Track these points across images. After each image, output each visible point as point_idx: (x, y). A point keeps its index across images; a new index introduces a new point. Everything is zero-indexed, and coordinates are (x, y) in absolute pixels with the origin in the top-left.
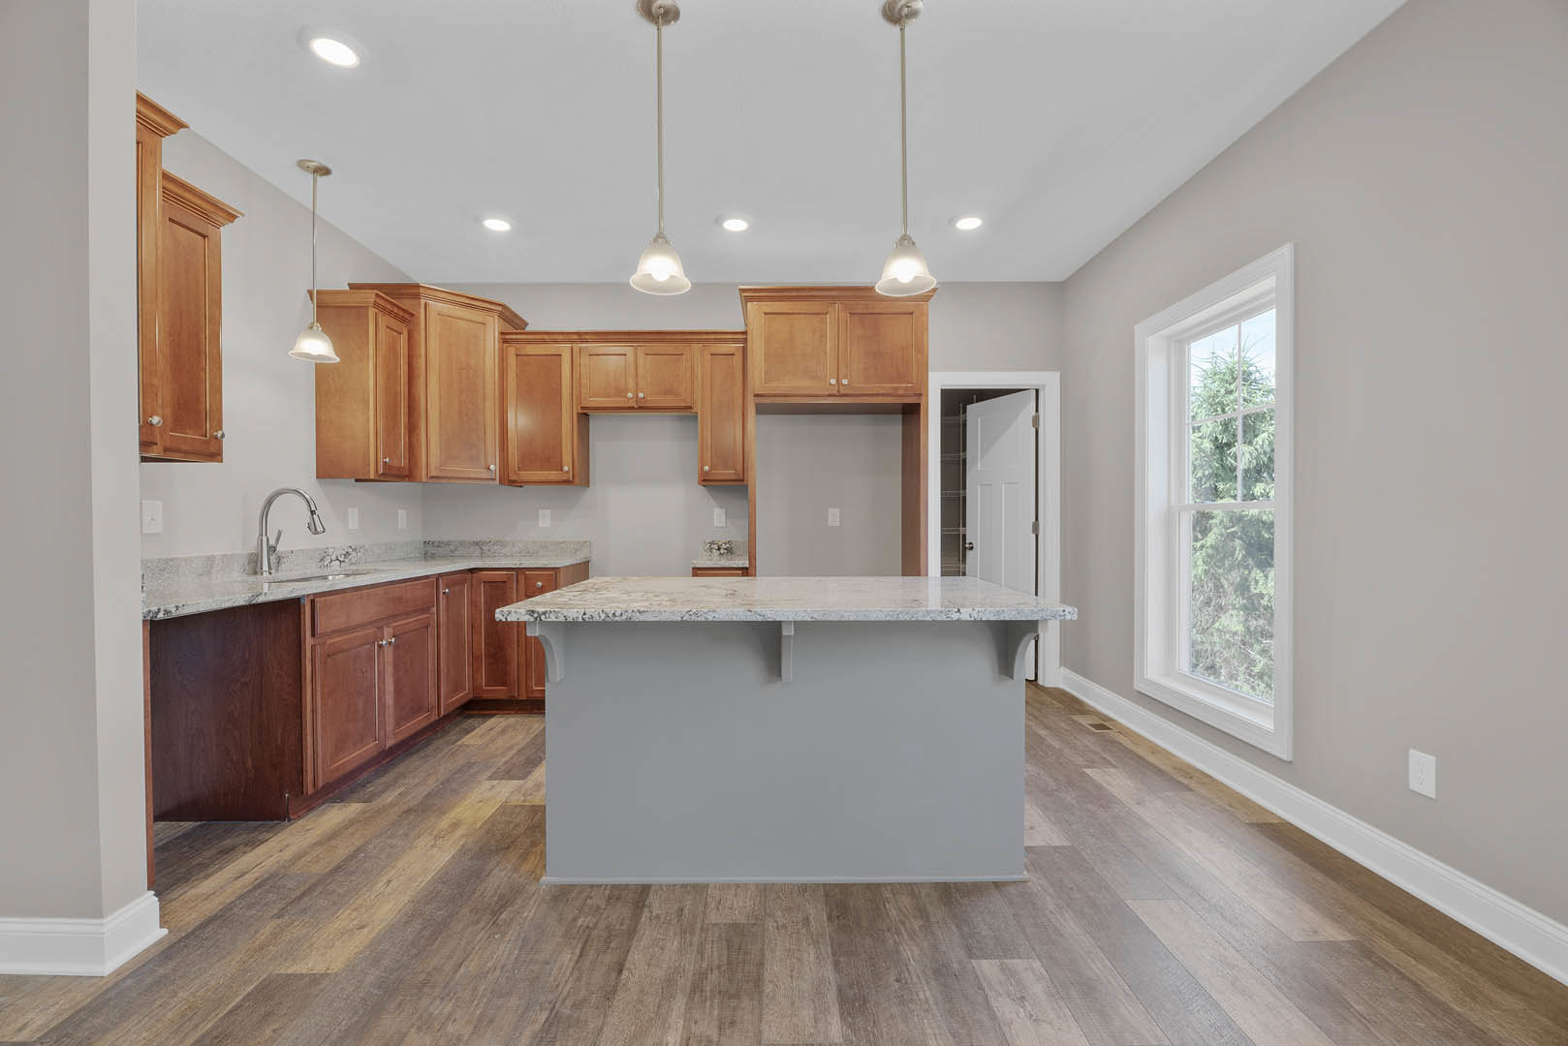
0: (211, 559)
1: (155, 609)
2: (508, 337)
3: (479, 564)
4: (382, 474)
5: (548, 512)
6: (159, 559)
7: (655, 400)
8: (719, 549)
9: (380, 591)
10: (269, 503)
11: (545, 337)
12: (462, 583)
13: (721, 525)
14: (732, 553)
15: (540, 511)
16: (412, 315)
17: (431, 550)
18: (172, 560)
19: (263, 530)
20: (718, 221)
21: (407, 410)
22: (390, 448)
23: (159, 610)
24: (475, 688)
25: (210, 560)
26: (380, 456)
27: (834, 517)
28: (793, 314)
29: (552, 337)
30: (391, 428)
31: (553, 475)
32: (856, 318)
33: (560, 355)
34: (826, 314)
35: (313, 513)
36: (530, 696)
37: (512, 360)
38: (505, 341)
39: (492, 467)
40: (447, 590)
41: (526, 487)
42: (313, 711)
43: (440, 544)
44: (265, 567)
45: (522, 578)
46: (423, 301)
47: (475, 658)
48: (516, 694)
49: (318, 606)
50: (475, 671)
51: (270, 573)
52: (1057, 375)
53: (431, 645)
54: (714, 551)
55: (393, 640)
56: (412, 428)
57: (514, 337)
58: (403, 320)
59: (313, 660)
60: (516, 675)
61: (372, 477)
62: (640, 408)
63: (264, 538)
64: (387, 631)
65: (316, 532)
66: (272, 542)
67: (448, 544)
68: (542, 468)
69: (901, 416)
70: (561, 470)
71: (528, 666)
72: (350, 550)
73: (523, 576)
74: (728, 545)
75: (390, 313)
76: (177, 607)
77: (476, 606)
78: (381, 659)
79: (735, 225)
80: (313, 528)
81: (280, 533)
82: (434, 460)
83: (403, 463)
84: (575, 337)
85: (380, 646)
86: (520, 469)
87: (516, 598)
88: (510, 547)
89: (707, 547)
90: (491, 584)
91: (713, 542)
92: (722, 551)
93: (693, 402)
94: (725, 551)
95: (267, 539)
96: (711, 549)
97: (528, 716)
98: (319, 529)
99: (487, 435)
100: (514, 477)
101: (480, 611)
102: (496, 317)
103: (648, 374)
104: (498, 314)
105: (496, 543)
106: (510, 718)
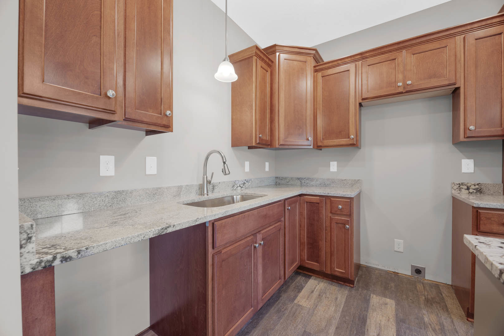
0: (180, 188)
2: (317, 68)
3: (304, 192)
4: (258, 143)
5: (335, 163)
6: (153, 188)
7: (420, 84)
8: (468, 189)
9: (255, 212)
10: (207, 159)
11: (340, 62)
12: (295, 202)
13: (468, 171)
14: (481, 193)
15: (331, 163)
16: (272, 61)
17: (279, 182)
18: (160, 188)
19: (205, 173)
21: (270, 111)
22: (262, 131)
24: (301, 260)
26: (258, 133)
29: (343, 61)
30: (262, 119)
31: (344, 141)
33: (349, 70)
35: (224, 163)
36: (332, 273)
37: (320, 80)
38: (316, 71)
39: (310, 138)
40: (289, 208)
41: (324, 149)
42: (213, 301)
43: (282, 179)
44: (205, 192)
45: (328, 202)
46: (277, 54)
47: (301, 244)
48: (324, 270)
49: (216, 228)
50: (301, 251)
51: (208, 195)
53: (282, 239)
54: (463, 190)
55: (262, 243)
56: (272, 121)
57: (321, 67)
58: (269, 66)
59: (213, 265)
60: (324, 259)
61: (254, 144)
63: (205, 176)
64: (259, 237)
65: (226, 174)
66: (209, 178)
67: (286, 178)
68: (337, 137)
70: (349, 138)
71: (331, 255)
72: (245, 182)
73: (329, 200)
74: (477, 187)
75: (263, 60)
77: (302, 215)
78: (256, 255)
80: (224, 171)
81: (213, 174)
82: (282, 136)
83: (268, 138)
84: (360, 56)
85: (255, 247)
86: (323, 139)
87: (325, 213)
88: (315, 181)
89: (455, 187)
90: (311, 203)
91: (462, 184)
92: (471, 191)
93: (456, 79)
94: (475, 191)
95: (207, 177)
96: (460, 189)
97: (330, 283)
98: (227, 172)
99: (308, 121)
100: (320, 144)
101: (305, 218)
102: (312, 57)
103: (414, 67)
104: (313, 56)
105: (308, 179)
106: (321, 283)
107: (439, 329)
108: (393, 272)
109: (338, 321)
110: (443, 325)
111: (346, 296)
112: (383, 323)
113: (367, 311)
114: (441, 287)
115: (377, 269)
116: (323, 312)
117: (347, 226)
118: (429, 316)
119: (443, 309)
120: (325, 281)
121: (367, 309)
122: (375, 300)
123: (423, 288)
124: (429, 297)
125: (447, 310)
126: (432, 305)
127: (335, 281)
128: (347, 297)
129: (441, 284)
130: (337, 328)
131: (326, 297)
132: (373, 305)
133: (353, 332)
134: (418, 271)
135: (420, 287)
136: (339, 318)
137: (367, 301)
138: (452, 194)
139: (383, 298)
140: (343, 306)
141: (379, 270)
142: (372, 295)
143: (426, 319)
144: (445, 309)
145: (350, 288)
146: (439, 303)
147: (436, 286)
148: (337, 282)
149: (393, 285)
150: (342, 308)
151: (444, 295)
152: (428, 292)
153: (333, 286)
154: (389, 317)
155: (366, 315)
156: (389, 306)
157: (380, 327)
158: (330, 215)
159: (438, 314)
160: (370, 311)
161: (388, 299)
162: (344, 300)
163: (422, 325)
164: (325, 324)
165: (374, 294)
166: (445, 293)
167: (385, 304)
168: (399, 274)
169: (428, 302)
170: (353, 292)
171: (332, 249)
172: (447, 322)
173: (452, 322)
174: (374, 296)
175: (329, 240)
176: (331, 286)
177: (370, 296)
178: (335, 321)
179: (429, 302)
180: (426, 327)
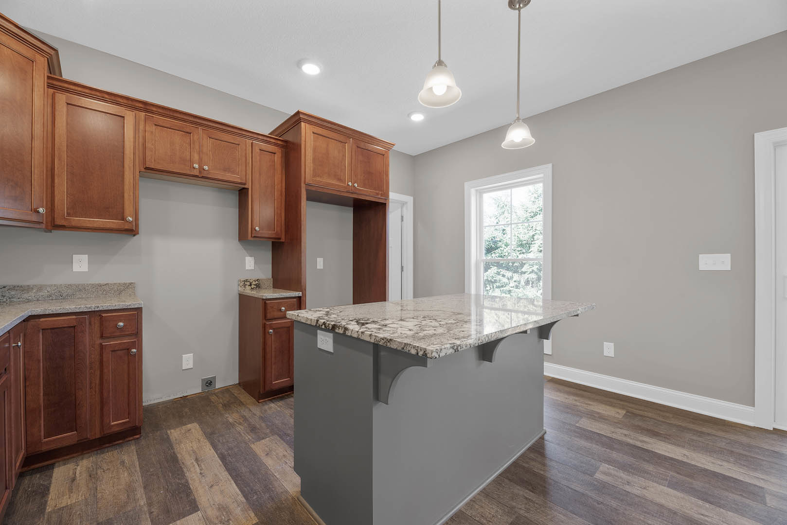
2: (55, 82)
3: (38, 311)
7: (216, 173)
8: (250, 285)
11: (107, 96)
13: (250, 268)
14: (259, 287)
20: (299, 64)
24: (30, 443)
28: (329, 138)
29: (113, 98)
31: (113, 223)
32: (359, 149)
33: (123, 117)
34: (346, 143)
36: (106, 433)
39: (41, 210)
45: (96, 320)
52: (412, 198)
54: (247, 286)
60: (88, 417)
62: (203, 177)
68: (101, 216)
69: (352, 209)
70: (123, 219)
73: (98, 318)
74: (257, 282)
77: (30, 357)
84: (141, 105)
86: (69, 214)
87: (89, 340)
88: (34, 291)
89: (242, 284)
90: (55, 330)
91: (246, 281)
92: (253, 286)
93: (246, 181)
94: (255, 287)
96: (245, 285)
97: (99, 452)
99: (36, 176)
100: (59, 222)
101: (39, 361)
102: (46, 59)
103: (210, 152)
104: (48, 57)
106: (81, 461)
107: (243, 421)
108: (181, 397)
109: (142, 480)
110: (245, 416)
111: (135, 452)
112: (195, 447)
113: (173, 448)
114: (231, 390)
115: (159, 404)
116: (112, 488)
117: (134, 350)
118: (231, 416)
119: (239, 405)
120: (87, 455)
121: (171, 446)
122: (174, 434)
123: (216, 398)
124: (225, 402)
125: (243, 404)
126: (230, 406)
127: (107, 445)
128: (137, 451)
129: (231, 387)
130: (145, 488)
131: (104, 472)
132: (176, 440)
133: (169, 476)
134: (209, 383)
135: (213, 398)
136: (142, 477)
137: (167, 440)
138: (238, 291)
139: (183, 427)
140: (138, 463)
141: (163, 403)
142: (169, 432)
143: (231, 420)
144: (241, 404)
145: (135, 442)
146: (235, 402)
147: (226, 390)
148: (111, 445)
149: (187, 410)
150: (138, 466)
151: (235, 394)
152: (222, 399)
153: (107, 454)
154: (198, 439)
155: (174, 452)
156: (193, 430)
157: (194, 452)
158: (99, 341)
159: (237, 411)
160: (176, 446)
161: (189, 425)
162: (135, 457)
163: (229, 426)
164: (126, 495)
165: (170, 429)
166: (236, 392)
167: (189, 430)
168: (188, 397)
169: (225, 406)
170: (143, 442)
171: (105, 394)
172: (246, 413)
173: (250, 410)
174: (172, 431)
175: (98, 382)
176: (102, 455)
177: (167, 434)
178: (137, 484)
179: (227, 406)
180: (232, 425)
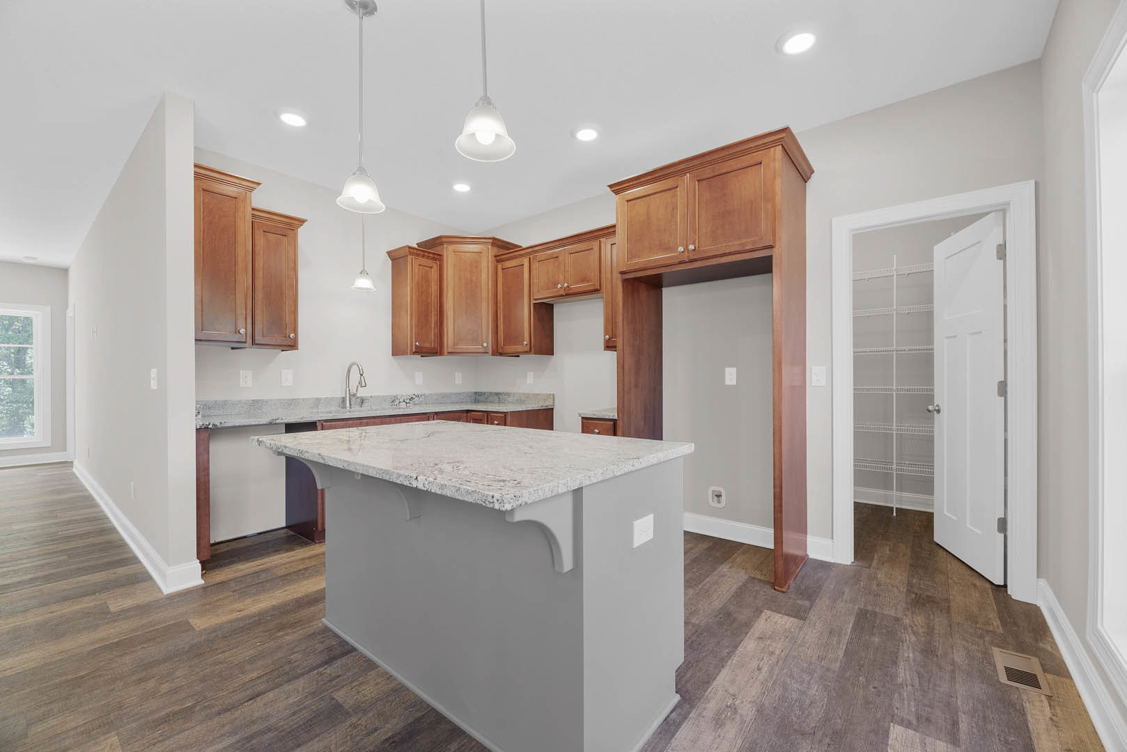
1: (207, 423)
2: (499, 257)
4: (416, 352)
5: (532, 373)
7: (576, 287)
10: (349, 371)
11: (516, 254)
15: (527, 373)
16: (440, 255)
17: (478, 397)
18: (295, 399)
19: (347, 383)
20: (572, 134)
21: (437, 313)
22: (423, 337)
23: (209, 424)
25: (318, 400)
26: (414, 341)
27: (731, 376)
28: (650, 195)
29: (519, 253)
30: (423, 325)
31: (519, 348)
32: (704, 183)
33: (524, 265)
34: (677, 187)
35: (362, 375)
37: (500, 273)
38: (498, 261)
39: (485, 344)
41: (521, 356)
44: (348, 405)
46: (445, 246)
51: (350, 408)
52: (1030, 184)
56: (441, 323)
57: (508, 256)
58: (434, 259)
65: (362, 386)
66: (353, 391)
67: (484, 393)
68: (515, 343)
70: (523, 344)
72: (414, 397)
75: (424, 256)
76: (221, 423)
79: (587, 135)
82: (451, 343)
83: (433, 345)
84: (530, 250)
93: (601, 285)
95: (349, 390)
98: (363, 384)
102: (490, 246)
105: (506, 394)
